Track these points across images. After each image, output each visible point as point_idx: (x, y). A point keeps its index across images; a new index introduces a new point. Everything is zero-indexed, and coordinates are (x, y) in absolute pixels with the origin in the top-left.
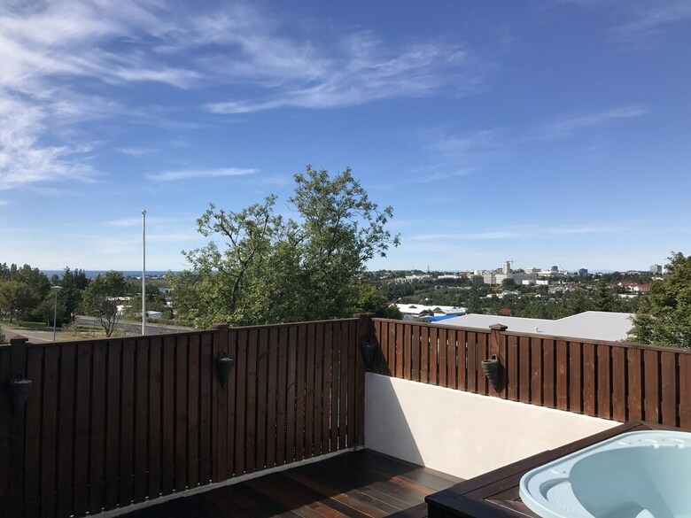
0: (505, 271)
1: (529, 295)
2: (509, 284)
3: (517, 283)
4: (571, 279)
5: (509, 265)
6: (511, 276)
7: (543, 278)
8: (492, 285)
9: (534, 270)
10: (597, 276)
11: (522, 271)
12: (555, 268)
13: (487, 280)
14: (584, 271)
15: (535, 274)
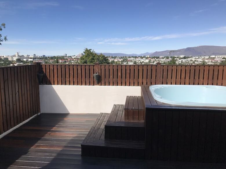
0: (17, 56)
1: (27, 64)
2: (19, 60)
3: (22, 60)
4: (40, 59)
5: (18, 54)
6: (19, 58)
7: (31, 58)
8: (12, 61)
9: (27, 55)
10: (49, 58)
11: (23, 56)
12: (35, 55)
13: (10, 59)
14: (44, 56)
15: (28, 57)
